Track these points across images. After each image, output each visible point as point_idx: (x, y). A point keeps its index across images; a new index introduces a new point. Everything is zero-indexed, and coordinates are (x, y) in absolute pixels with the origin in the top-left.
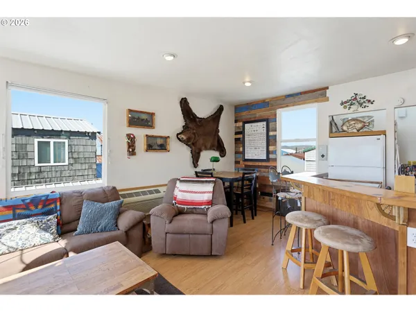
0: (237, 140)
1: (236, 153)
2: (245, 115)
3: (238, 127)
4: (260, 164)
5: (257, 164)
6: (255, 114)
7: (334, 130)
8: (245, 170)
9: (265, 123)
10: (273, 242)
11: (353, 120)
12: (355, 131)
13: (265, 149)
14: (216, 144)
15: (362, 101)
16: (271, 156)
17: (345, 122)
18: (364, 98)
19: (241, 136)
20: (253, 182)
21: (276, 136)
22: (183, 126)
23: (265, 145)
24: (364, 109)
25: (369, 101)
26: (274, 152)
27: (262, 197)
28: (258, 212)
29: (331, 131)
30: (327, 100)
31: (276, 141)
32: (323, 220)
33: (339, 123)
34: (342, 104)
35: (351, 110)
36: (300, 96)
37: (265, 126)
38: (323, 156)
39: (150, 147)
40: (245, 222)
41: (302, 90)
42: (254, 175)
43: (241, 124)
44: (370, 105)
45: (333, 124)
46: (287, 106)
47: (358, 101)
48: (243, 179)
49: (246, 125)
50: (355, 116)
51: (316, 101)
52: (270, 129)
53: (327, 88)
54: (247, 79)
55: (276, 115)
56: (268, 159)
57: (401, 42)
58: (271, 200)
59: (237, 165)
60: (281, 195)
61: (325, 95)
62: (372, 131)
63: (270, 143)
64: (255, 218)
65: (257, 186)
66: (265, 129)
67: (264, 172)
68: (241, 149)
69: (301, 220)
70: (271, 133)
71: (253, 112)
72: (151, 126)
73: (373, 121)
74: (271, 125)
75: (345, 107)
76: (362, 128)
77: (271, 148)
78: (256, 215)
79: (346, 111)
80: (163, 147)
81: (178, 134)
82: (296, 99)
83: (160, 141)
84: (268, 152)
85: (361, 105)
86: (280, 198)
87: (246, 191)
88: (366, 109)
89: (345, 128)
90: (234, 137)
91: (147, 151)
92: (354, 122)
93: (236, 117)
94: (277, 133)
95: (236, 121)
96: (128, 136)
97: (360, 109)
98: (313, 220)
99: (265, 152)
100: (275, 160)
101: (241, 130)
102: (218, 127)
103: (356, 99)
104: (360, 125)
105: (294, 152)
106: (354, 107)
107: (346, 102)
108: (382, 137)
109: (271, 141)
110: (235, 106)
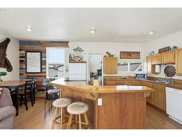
0: (21, 61)
1: (20, 69)
2: (27, 47)
3: (22, 54)
4: (37, 75)
5: (35, 75)
6: (33, 48)
7: (71, 60)
8: (27, 79)
9: (40, 53)
10: (45, 116)
11: (77, 56)
12: (78, 61)
13: (40, 67)
14: (4, 63)
15: (80, 50)
16: (43, 71)
17: (74, 57)
18: (81, 49)
19: (24, 59)
20: (33, 85)
21: (46, 60)
23: (40, 65)
24: (80, 53)
26: (45, 69)
27: (38, 92)
28: (35, 101)
29: (70, 61)
30: (68, 47)
31: (46, 63)
32: (70, 101)
33: (73, 57)
34: (74, 50)
36: (57, 43)
37: (40, 55)
38: (67, 70)
40: (27, 109)
41: (58, 41)
42: (33, 82)
43: (24, 52)
44: (82, 52)
45: (71, 58)
46: (52, 47)
48: (26, 85)
49: (28, 53)
50: (78, 55)
51: (64, 47)
52: (43, 57)
53: (69, 42)
54: (29, 27)
55: (46, 50)
56: (41, 72)
57: (93, 32)
58: (43, 93)
59: (21, 76)
60: (49, 91)
61: (67, 45)
62: (83, 62)
63: (43, 64)
64: (34, 105)
65: (35, 87)
66: (40, 56)
67: (39, 79)
68: (24, 67)
69: (61, 104)
70: (43, 59)
71: (32, 46)
73: (83, 58)
74: (43, 55)
75: (75, 51)
76: (80, 60)
77: (43, 67)
78: (34, 103)
79: (75, 53)
82: (56, 44)
84: (41, 69)
85: (80, 51)
86: (49, 93)
87: (28, 91)
89: (75, 59)
90: (19, 59)
92: (77, 57)
93: (21, 48)
94: (47, 59)
95: (20, 50)
98: (66, 102)
100: (45, 72)
101: (24, 56)
102: (5, 52)
103: (78, 49)
105: (53, 67)
106: (77, 52)
107: (75, 49)
108: (86, 64)
109: (43, 63)
110: (20, 41)
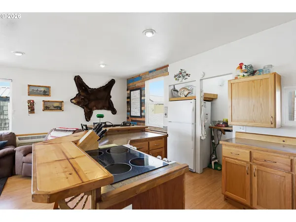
0: (128, 103)
1: (127, 111)
2: (131, 85)
3: (128, 94)
4: (138, 119)
5: (136, 119)
6: (135, 85)
9: (139, 91)
13: (139, 109)
14: (107, 105)
15: (184, 74)
18: (185, 72)
19: (129, 100)
21: (145, 100)
22: (77, 94)
23: (139, 106)
25: (187, 75)
26: (144, 111)
30: (168, 74)
31: (145, 104)
34: (175, 77)
35: (179, 81)
36: (155, 72)
37: (139, 93)
38: (166, 114)
39: (46, 108)
41: (156, 67)
43: (129, 92)
44: (188, 77)
46: (150, 79)
47: (182, 75)
49: (131, 92)
51: (163, 75)
52: (142, 95)
53: (168, 66)
54: (102, 62)
55: (144, 85)
56: (141, 116)
59: (128, 120)
61: (167, 71)
62: (192, 97)
63: (142, 105)
66: (139, 95)
68: (129, 109)
70: (143, 98)
71: (135, 83)
72: (48, 95)
74: (142, 92)
75: (176, 79)
77: (142, 108)
80: (59, 108)
81: (71, 100)
83: (56, 105)
84: (141, 111)
85: (184, 77)
88: (187, 80)
90: (127, 101)
91: (43, 111)
92: (183, 90)
93: (128, 87)
94: (146, 98)
95: (127, 90)
96: (29, 101)
97: (184, 81)
99: (139, 111)
100: (144, 117)
101: (129, 96)
103: (181, 73)
104: (186, 93)
106: (180, 79)
107: (177, 76)
108: (193, 101)
109: (142, 103)
110: (127, 80)
